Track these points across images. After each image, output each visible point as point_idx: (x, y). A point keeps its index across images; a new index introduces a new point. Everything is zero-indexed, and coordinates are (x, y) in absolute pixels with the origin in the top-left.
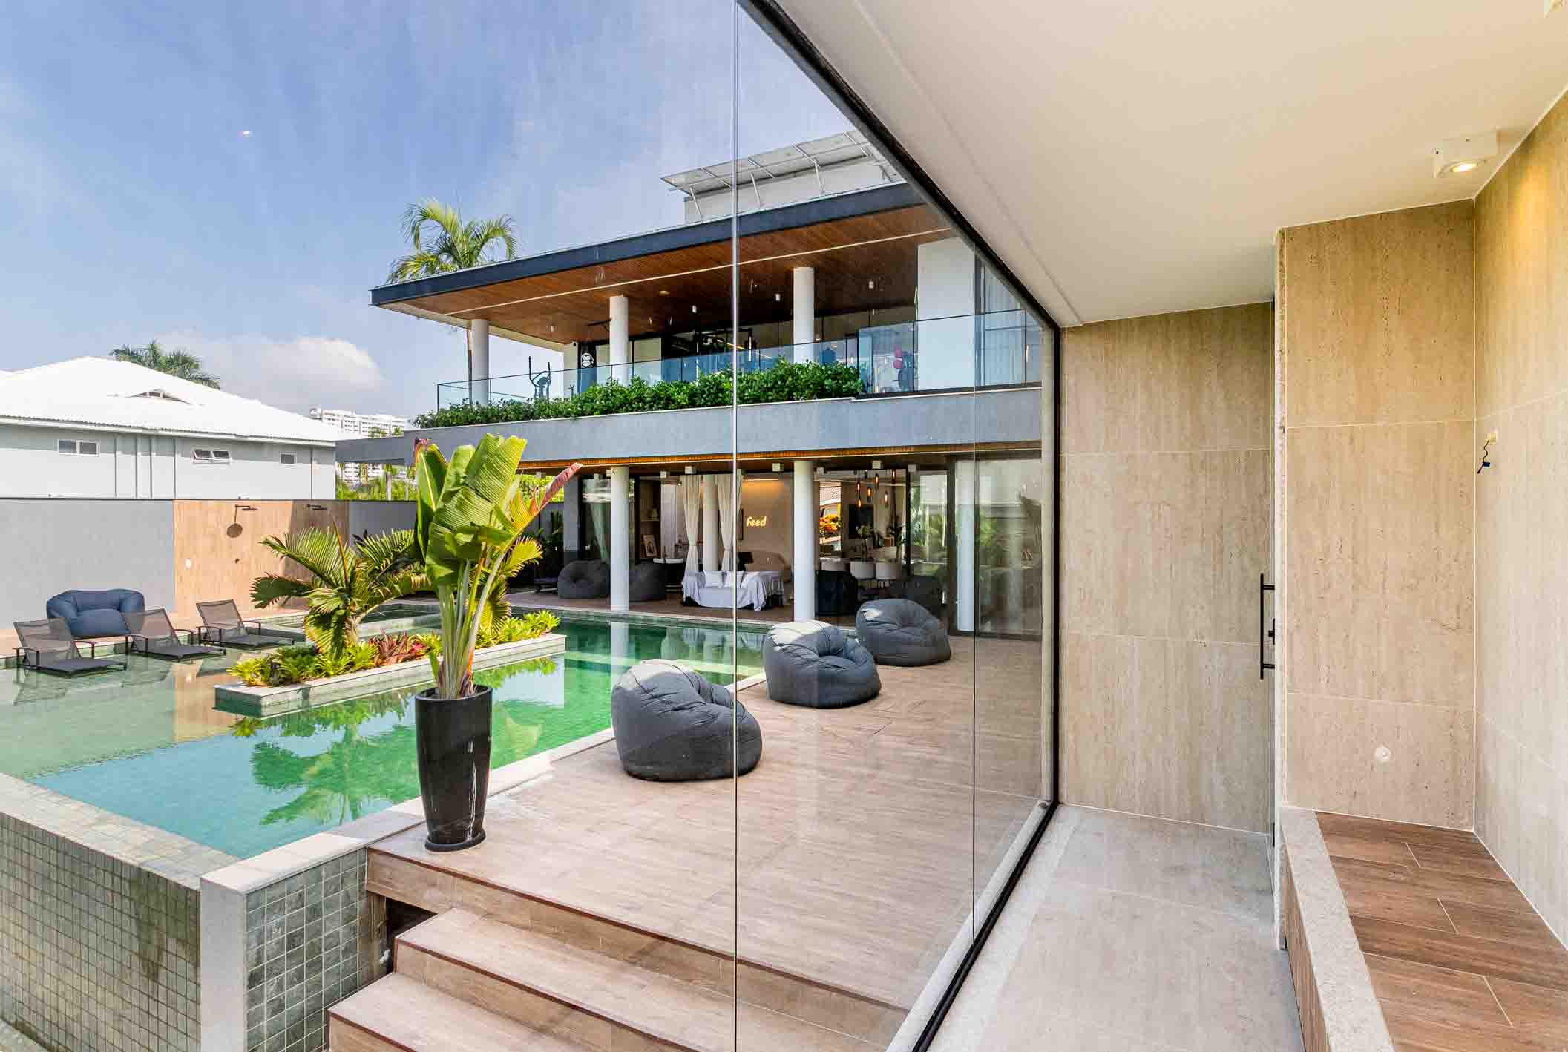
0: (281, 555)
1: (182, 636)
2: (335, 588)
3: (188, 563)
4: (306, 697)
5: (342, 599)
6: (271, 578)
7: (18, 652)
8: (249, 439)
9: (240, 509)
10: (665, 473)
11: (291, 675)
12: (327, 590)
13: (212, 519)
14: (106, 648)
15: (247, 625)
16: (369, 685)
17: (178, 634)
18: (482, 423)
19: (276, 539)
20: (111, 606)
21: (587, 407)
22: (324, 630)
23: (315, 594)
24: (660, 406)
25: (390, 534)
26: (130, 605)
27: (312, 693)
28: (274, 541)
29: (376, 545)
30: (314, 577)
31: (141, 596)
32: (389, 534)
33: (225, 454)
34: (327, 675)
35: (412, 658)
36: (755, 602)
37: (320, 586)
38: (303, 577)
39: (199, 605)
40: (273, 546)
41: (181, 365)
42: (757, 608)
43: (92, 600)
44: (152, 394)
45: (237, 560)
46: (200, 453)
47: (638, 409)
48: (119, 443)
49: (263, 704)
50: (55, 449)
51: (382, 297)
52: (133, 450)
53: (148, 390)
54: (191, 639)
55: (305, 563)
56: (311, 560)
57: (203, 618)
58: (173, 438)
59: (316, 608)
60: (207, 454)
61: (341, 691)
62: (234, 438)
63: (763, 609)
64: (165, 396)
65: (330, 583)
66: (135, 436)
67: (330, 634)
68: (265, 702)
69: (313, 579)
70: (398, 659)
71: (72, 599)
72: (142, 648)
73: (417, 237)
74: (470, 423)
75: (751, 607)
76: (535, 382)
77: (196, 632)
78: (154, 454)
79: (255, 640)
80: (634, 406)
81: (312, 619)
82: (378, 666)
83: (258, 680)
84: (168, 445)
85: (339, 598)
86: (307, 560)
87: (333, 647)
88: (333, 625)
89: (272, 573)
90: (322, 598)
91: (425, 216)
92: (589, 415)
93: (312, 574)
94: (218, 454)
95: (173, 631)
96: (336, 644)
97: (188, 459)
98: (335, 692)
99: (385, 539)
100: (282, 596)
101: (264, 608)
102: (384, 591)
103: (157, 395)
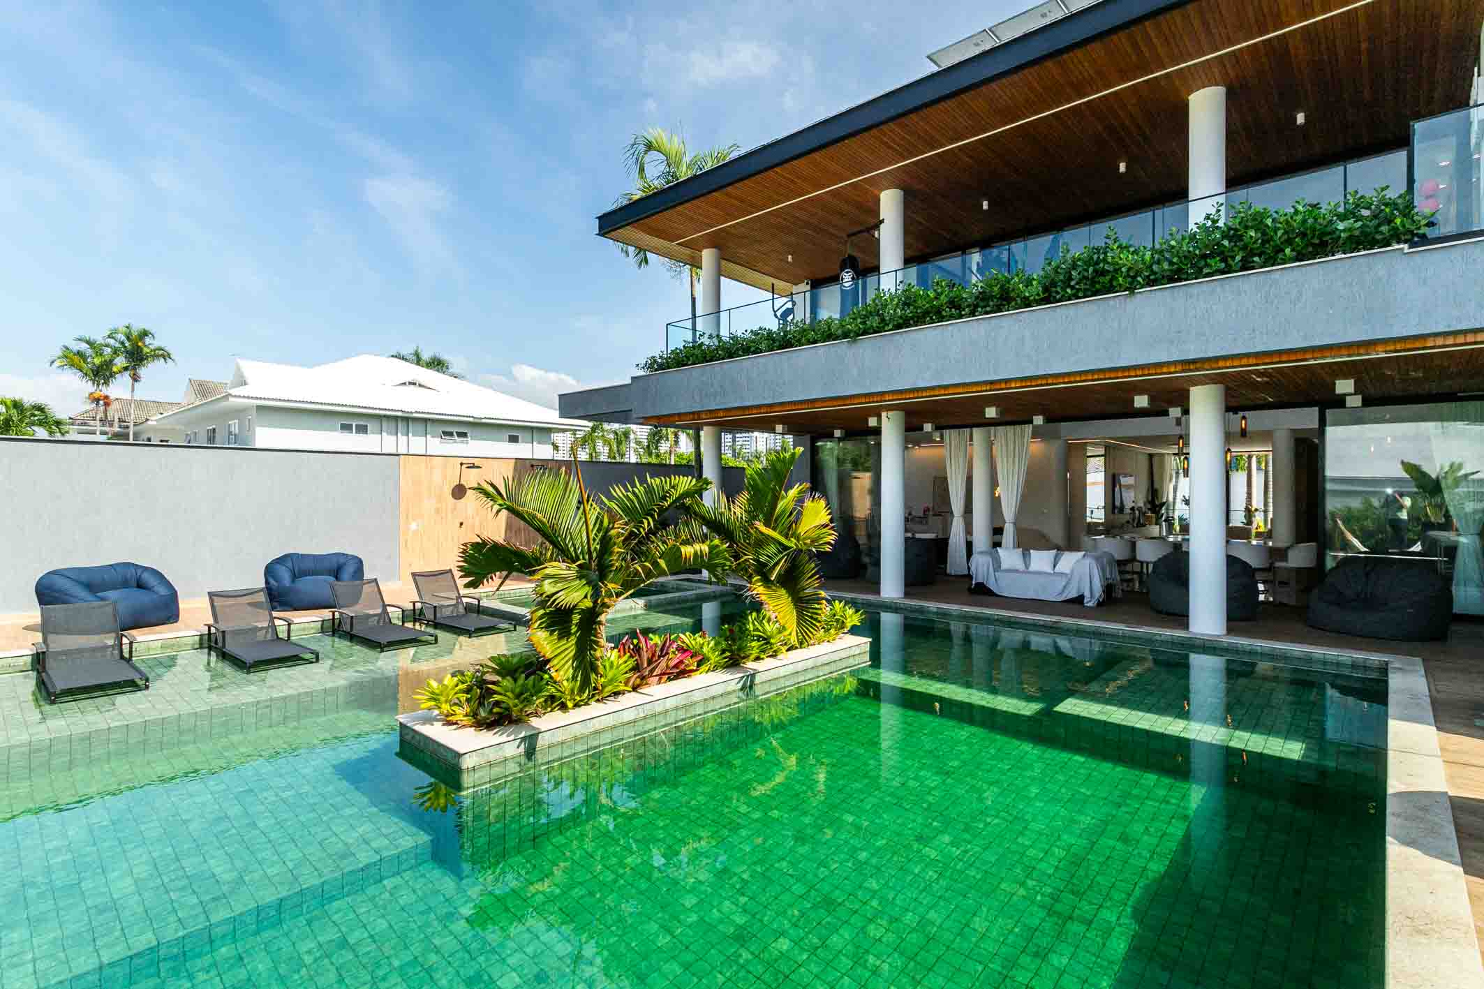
0: (496, 507)
1: (395, 614)
2: (574, 562)
3: (413, 526)
4: (530, 753)
5: (588, 583)
6: (484, 543)
7: (209, 630)
8: (484, 421)
9: (464, 466)
10: (930, 425)
11: (508, 709)
12: (563, 566)
13: (437, 477)
14: (312, 625)
15: (465, 600)
16: (624, 724)
17: (389, 609)
18: (723, 359)
19: (492, 485)
20: (329, 573)
21: (874, 322)
22: (560, 639)
23: (547, 571)
24: (988, 309)
25: (646, 482)
26: (349, 569)
27: (542, 742)
28: (491, 489)
29: (627, 497)
30: (542, 543)
31: (360, 561)
32: (643, 481)
33: (464, 435)
34: (563, 707)
35: (678, 676)
36: (1087, 594)
37: (551, 560)
38: (530, 545)
39: (414, 575)
40: (487, 494)
41: (437, 364)
42: (1089, 603)
43: (309, 565)
44: (410, 383)
45: (461, 524)
46: (445, 433)
47: (951, 317)
48: (385, 424)
49: (464, 767)
50: (336, 430)
51: (610, 224)
52: (394, 431)
53: (407, 380)
54: (405, 616)
55: (529, 520)
56: (539, 515)
57: (419, 591)
58: (426, 420)
59: (550, 597)
60: (451, 434)
61: (585, 737)
62: (471, 420)
63: (1100, 604)
64: (420, 385)
65: (564, 553)
66: (396, 418)
67: (570, 645)
68: (467, 763)
69: (541, 546)
70: (660, 679)
71: (290, 564)
72: (347, 627)
73: (642, 170)
74: (711, 360)
75: (1079, 600)
76: (779, 314)
77: (410, 607)
78: (410, 435)
79: (473, 621)
80: (944, 313)
81: (541, 618)
82: (635, 689)
83: (460, 713)
84: (420, 427)
85: (584, 582)
86: (534, 517)
87: (575, 670)
88: (574, 629)
89: (485, 536)
90: (556, 578)
91: (650, 147)
92: (875, 332)
93: (540, 539)
94: (460, 435)
95: (385, 606)
96: (580, 663)
97: (436, 439)
98: (576, 739)
99: (640, 489)
100: (501, 570)
101: (476, 587)
102: (644, 568)
103: (414, 384)
